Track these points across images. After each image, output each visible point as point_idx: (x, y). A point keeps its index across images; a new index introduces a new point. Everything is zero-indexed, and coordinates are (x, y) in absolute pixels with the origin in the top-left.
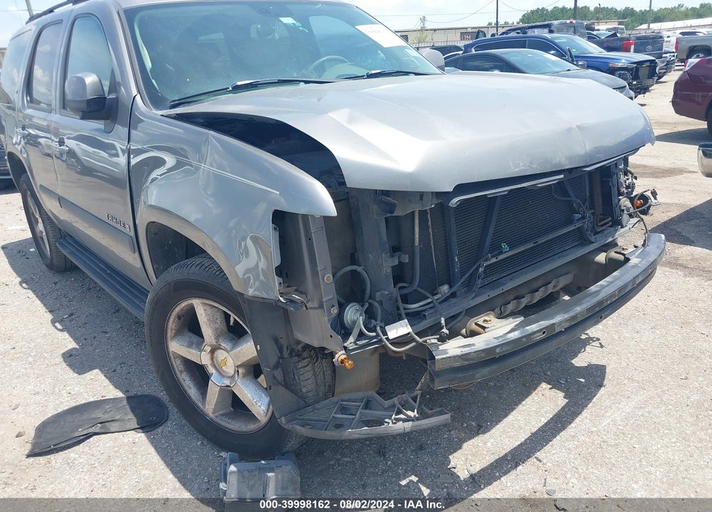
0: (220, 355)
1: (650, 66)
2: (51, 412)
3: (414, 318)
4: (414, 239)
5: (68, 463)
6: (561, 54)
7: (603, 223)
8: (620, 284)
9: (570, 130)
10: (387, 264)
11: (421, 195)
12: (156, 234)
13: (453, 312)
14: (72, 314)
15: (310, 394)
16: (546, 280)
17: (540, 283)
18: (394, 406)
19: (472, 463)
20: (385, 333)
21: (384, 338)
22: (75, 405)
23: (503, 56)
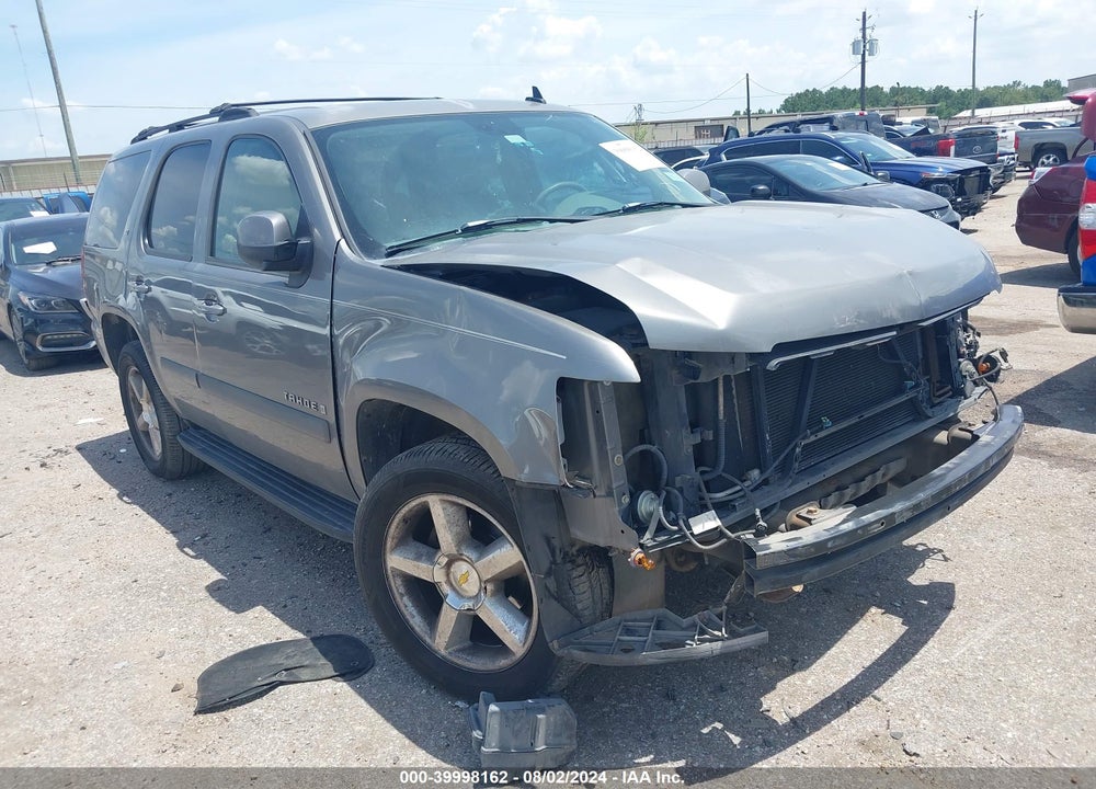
0: (461, 568)
1: (980, 176)
2: (211, 661)
3: (722, 509)
4: (717, 412)
5: (253, 721)
6: (851, 160)
7: (941, 392)
8: (970, 465)
9: (901, 276)
10: (689, 441)
11: (732, 357)
12: (369, 416)
13: (766, 503)
14: (206, 535)
15: (586, 613)
16: (873, 465)
17: (865, 470)
18: (694, 625)
19: (791, 705)
20: (689, 528)
21: (688, 533)
22: (242, 649)
23: (771, 166)
